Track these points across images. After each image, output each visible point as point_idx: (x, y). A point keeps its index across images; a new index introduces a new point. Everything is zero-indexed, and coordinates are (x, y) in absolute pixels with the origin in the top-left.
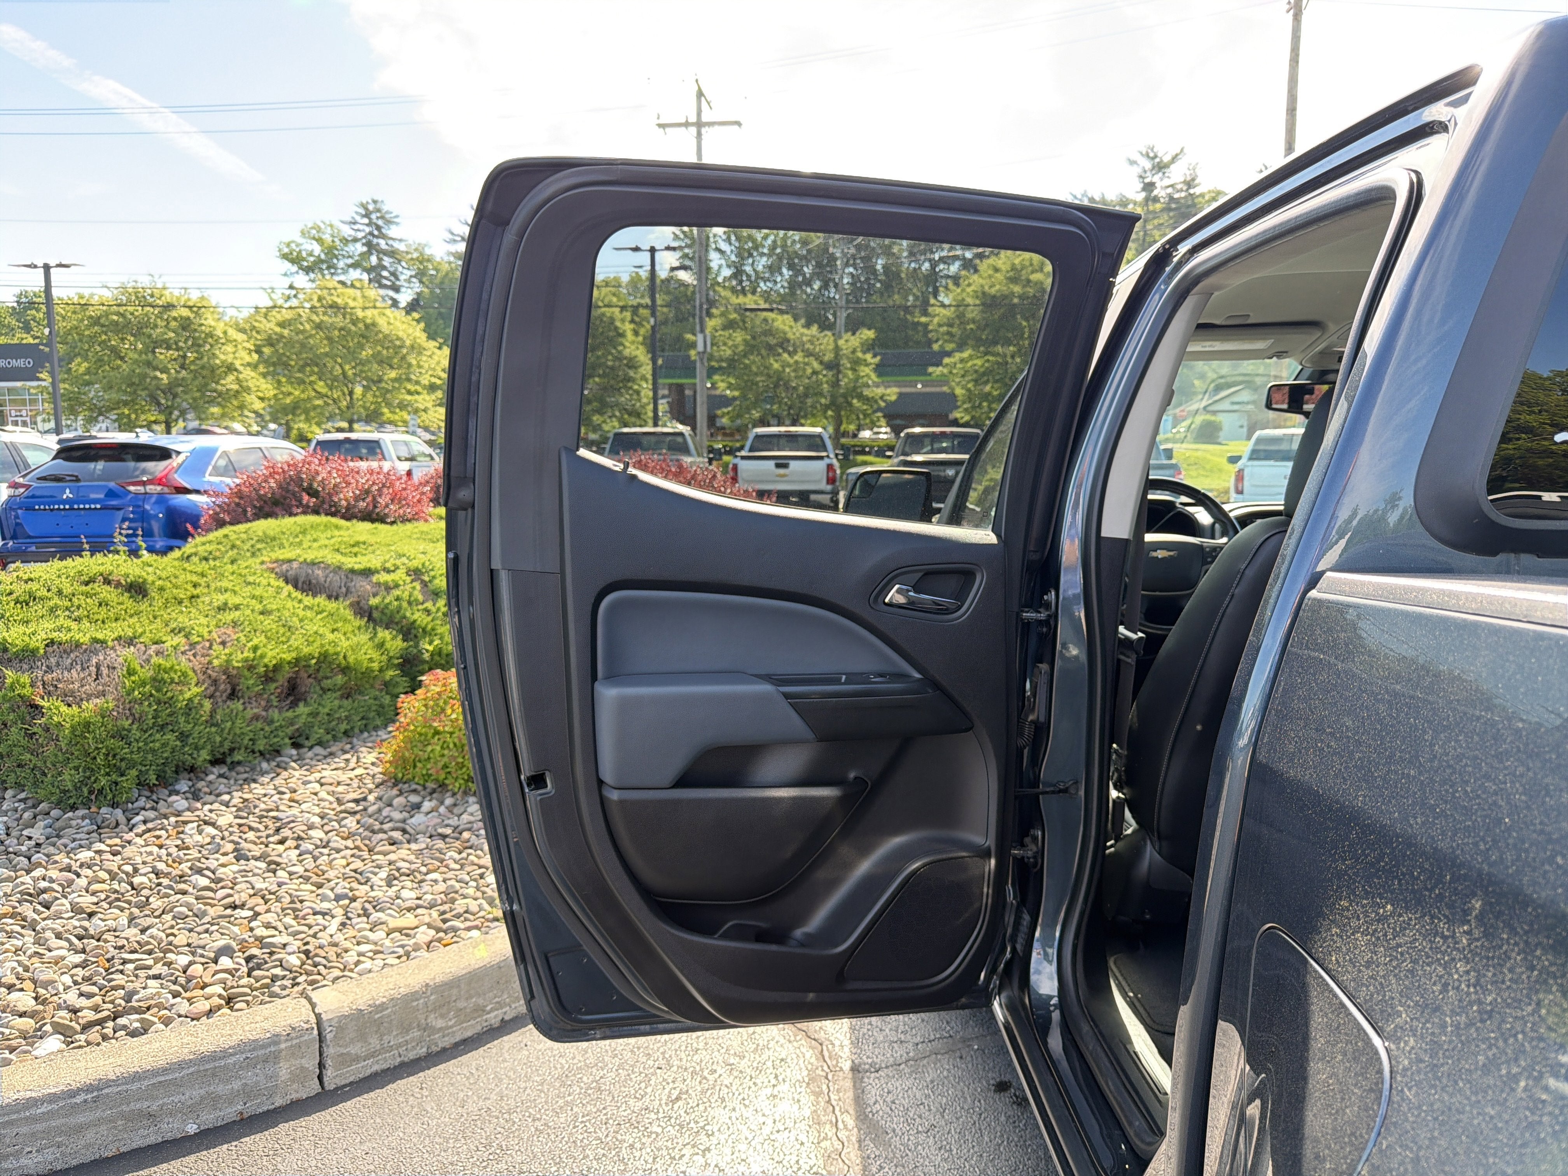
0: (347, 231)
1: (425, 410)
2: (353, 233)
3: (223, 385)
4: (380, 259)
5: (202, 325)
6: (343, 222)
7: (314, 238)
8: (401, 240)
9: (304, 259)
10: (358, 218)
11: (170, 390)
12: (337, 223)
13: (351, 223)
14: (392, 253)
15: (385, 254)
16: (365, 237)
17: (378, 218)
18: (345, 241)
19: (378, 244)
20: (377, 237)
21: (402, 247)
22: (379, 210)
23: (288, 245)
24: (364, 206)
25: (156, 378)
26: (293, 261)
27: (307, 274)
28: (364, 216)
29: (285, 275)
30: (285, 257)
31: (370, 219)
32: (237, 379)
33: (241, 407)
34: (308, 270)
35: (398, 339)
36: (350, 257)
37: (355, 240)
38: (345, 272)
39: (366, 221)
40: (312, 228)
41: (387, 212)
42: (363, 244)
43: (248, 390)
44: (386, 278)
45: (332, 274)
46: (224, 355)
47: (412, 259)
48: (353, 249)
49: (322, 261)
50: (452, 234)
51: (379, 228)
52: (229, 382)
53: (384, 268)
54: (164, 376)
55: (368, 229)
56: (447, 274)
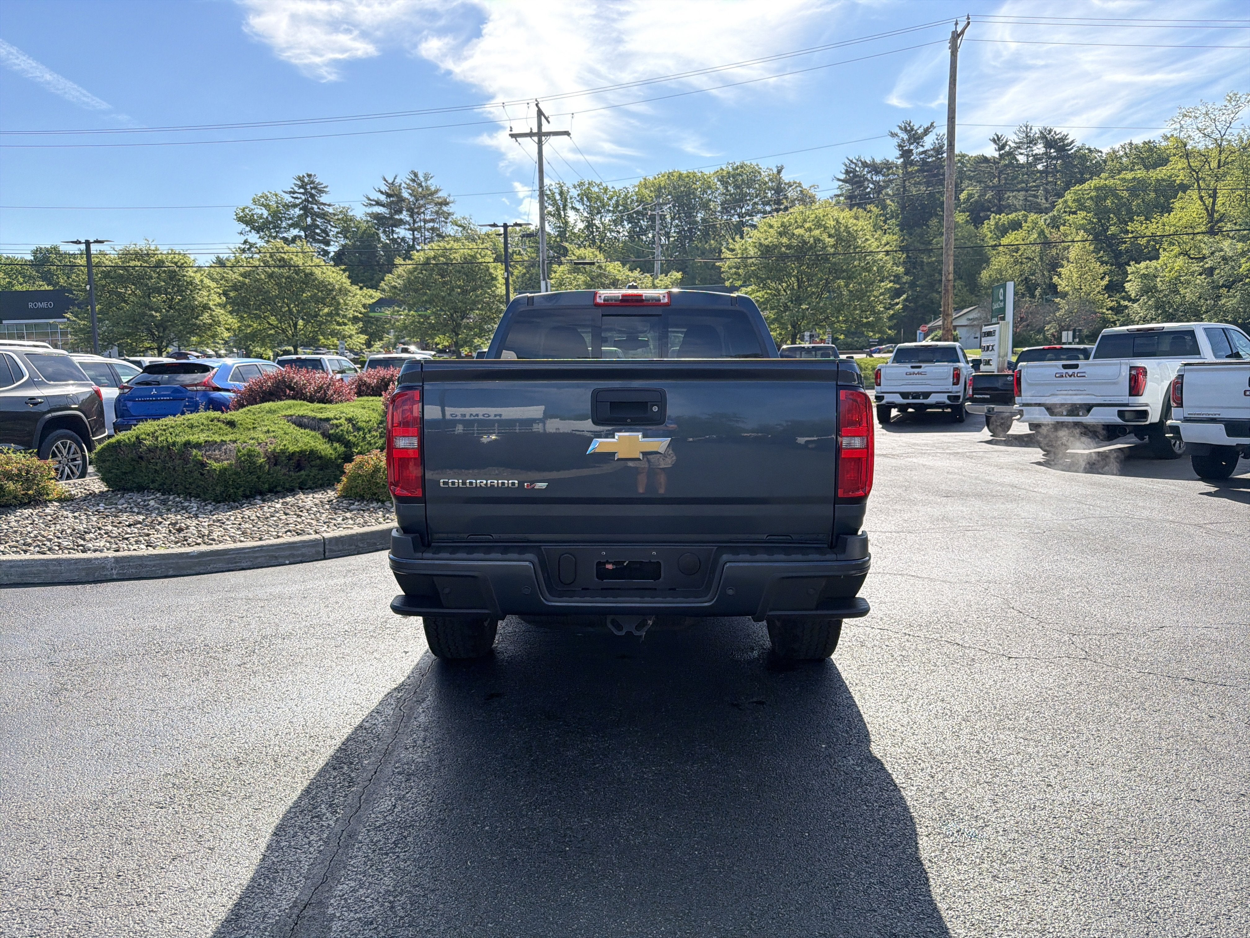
0: (288, 199)
1: (350, 337)
2: (292, 200)
3: (201, 321)
4: (314, 220)
5: (185, 276)
6: (284, 192)
7: (263, 205)
8: (329, 205)
9: (256, 221)
10: (296, 189)
11: (162, 325)
12: (280, 193)
13: (290, 192)
14: (323, 215)
15: (317, 216)
16: (301, 203)
17: (312, 188)
18: (287, 206)
19: (313, 208)
20: (312, 203)
21: (331, 210)
22: (312, 182)
23: (243, 210)
24: (300, 179)
25: (152, 316)
26: (247, 223)
27: (258, 233)
28: (300, 187)
29: (241, 233)
30: (240, 219)
31: (306, 189)
32: (211, 315)
33: (214, 336)
34: (258, 230)
35: (330, 284)
36: (290, 219)
37: (295, 206)
38: (287, 230)
39: (302, 190)
40: (261, 197)
41: (319, 184)
42: (300, 209)
43: (218, 323)
44: (318, 234)
45: (277, 232)
46: (201, 297)
47: (338, 219)
48: (293, 212)
49: (270, 223)
50: (369, 199)
51: (312, 196)
52: (205, 317)
53: (317, 227)
54: (158, 314)
55: (303, 197)
56: (365, 230)
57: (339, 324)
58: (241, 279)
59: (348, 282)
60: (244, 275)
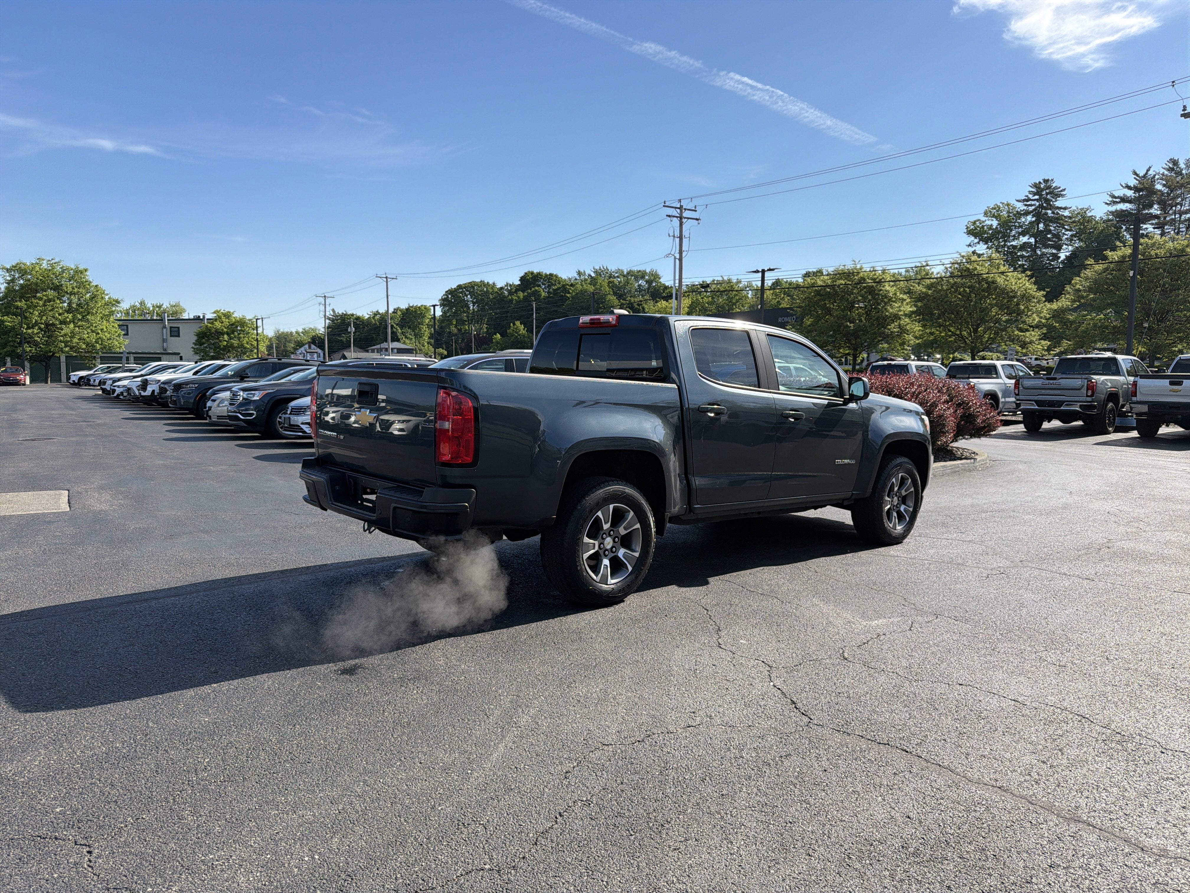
0: (1021, 207)
2: (1025, 208)
3: (889, 329)
4: (1046, 225)
5: (881, 290)
6: (1018, 201)
7: (994, 216)
8: (1065, 208)
9: (985, 232)
10: (1031, 196)
11: (855, 334)
12: (1013, 202)
13: (1024, 200)
14: (1058, 220)
15: (1051, 221)
16: (1035, 210)
17: (1047, 194)
18: (1019, 214)
19: (1046, 214)
20: (1046, 209)
21: (1066, 213)
22: (1049, 187)
23: (974, 223)
24: (1036, 186)
25: (847, 326)
26: (975, 235)
27: (986, 243)
28: (1035, 194)
29: (970, 245)
30: (970, 232)
31: (1040, 195)
32: (900, 325)
33: (902, 344)
34: (986, 241)
36: (1021, 227)
37: (1027, 213)
38: (1015, 238)
39: (1037, 197)
40: (993, 208)
41: (1056, 188)
42: (1033, 216)
43: (907, 332)
44: (1049, 239)
45: (1005, 241)
46: (893, 309)
47: (1074, 222)
48: (1023, 220)
49: (1000, 232)
50: (1113, 197)
51: (1047, 201)
52: (893, 327)
53: (1050, 232)
54: (852, 325)
55: (1037, 204)
56: (1102, 230)
57: (1021, 330)
58: (924, 290)
59: (1034, 287)
60: (929, 287)
